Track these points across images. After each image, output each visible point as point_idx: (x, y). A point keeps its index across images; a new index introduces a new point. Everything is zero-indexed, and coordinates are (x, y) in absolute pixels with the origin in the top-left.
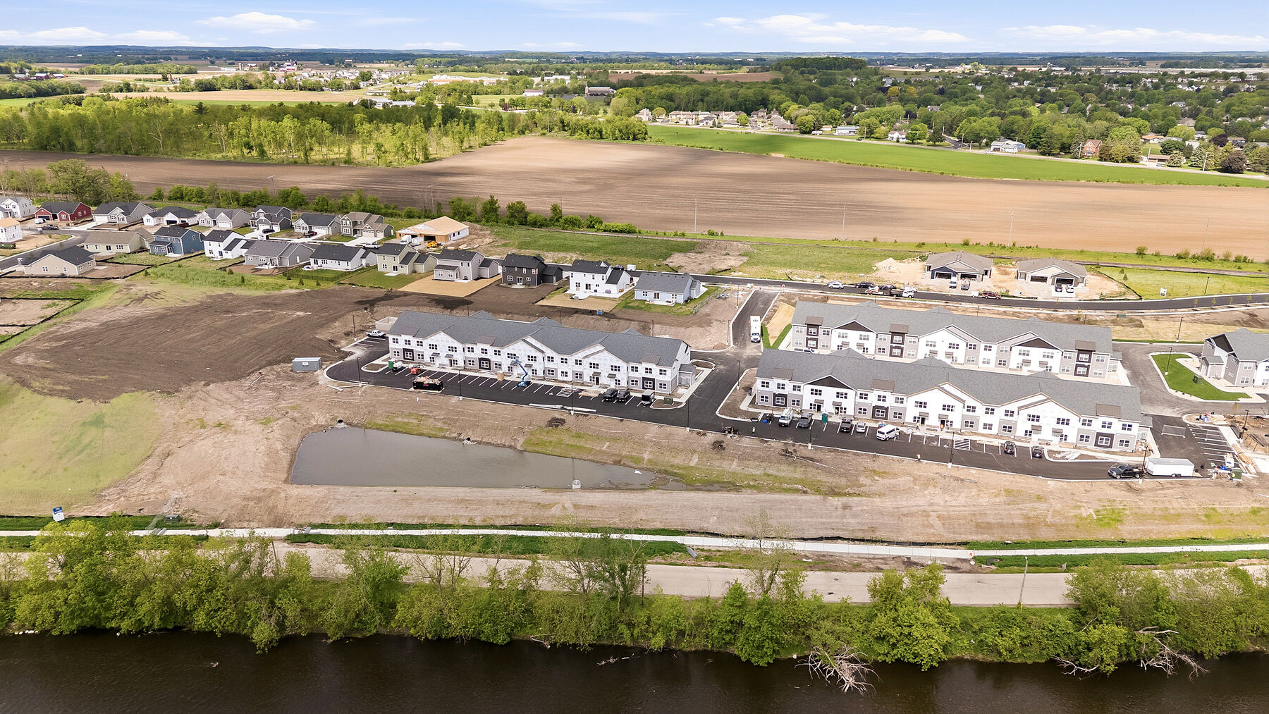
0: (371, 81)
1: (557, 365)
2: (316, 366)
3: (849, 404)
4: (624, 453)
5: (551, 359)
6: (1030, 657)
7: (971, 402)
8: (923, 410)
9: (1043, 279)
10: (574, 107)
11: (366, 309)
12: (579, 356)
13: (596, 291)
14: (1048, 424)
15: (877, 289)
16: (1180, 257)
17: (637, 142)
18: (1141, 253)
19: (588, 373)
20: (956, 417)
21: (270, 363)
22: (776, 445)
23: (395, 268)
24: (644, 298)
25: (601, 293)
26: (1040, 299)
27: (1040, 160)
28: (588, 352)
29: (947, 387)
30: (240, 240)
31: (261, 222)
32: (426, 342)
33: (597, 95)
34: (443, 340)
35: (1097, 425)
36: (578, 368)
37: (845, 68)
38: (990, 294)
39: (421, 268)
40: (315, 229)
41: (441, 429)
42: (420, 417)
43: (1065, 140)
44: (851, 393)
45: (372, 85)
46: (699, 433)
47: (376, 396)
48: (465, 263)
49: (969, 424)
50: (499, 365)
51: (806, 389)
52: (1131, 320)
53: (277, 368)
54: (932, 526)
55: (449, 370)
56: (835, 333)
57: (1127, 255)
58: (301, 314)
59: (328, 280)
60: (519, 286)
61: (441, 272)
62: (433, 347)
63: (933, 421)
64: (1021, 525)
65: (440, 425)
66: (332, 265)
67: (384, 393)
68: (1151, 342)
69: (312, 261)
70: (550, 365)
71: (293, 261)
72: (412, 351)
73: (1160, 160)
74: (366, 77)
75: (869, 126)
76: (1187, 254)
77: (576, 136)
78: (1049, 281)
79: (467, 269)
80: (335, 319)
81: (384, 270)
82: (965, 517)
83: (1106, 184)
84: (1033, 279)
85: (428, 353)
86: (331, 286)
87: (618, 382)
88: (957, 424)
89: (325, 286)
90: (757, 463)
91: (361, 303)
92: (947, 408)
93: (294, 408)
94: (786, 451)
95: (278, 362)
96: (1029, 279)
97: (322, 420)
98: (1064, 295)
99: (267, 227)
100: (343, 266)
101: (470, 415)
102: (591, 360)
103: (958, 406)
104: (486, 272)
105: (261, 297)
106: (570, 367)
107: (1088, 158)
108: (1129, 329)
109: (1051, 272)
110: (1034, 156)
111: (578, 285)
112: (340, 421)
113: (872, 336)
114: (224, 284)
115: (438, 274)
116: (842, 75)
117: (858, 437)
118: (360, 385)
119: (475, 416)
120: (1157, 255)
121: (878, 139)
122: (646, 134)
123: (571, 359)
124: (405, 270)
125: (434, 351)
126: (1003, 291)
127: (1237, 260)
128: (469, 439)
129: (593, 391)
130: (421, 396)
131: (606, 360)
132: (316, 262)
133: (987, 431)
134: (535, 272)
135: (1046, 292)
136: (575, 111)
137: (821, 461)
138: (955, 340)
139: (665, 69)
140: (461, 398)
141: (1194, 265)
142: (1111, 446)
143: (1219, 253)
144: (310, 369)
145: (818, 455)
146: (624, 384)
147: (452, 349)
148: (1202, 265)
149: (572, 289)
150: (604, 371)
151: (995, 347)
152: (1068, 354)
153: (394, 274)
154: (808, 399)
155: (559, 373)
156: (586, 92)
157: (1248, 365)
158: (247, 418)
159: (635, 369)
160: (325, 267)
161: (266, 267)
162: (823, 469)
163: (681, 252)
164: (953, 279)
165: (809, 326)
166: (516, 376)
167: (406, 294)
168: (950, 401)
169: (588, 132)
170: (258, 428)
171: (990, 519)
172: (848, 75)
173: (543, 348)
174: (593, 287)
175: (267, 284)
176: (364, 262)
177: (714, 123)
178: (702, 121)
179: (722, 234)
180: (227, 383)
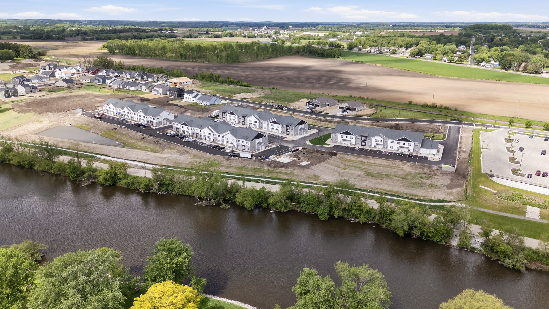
2: (81, 111)
3: (190, 131)
7: (215, 133)
8: (205, 134)
14: (230, 141)
18: (410, 103)
20: (212, 137)
23: (146, 90)
24: (199, 103)
25: (190, 101)
28: (139, 112)
29: (210, 127)
30: (116, 80)
35: (241, 143)
36: (137, 117)
40: (148, 79)
42: (88, 125)
44: (190, 128)
47: (85, 119)
49: (215, 140)
51: (181, 126)
52: (346, 122)
53: (73, 111)
55: (114, 116)
56: (228, 115)
60: (172, 97)
61: (154, 91)
62: (110, 108)
63: (207, 138)
70: (132, 115)
75: (436, 55)
76: (427, 105)
78: (343, 109)
81: (143, 90)
84: (340, 108)
88: (212, 140)
90: (146, 143)
98: (343, 114)
100: (134, 89)
103: (212, 134)
107: (520, 71)
113: (236, 117)
118: (85, 116)
120: (416, 105)
121: (438, 60)
122: (340, 55)
123: (136, 114)
126: (322, 111)
127: (444, 108)
128: (92, 131)
130: (93, 120)
131: (142, 114)
132: (128, 87)
133: (219, 143)
134: (176, 93)
135: (337, 112)
138: (256, 120)
140: (102, 121)
142: (245, 149)
147: (114, 109)
149: (185, 99)
150: (142, 118)
151: (266, 123)
154: (182, 129)
155: (134, 118)
159: (148, 118)
160: (130, 89)
166: (126, 118)
168: (210, 132)
170: (48, 123)
173: (130, 110)
176: (141, 88)
177: (380, 52)
178: (376, 51)
180: (56, 113)
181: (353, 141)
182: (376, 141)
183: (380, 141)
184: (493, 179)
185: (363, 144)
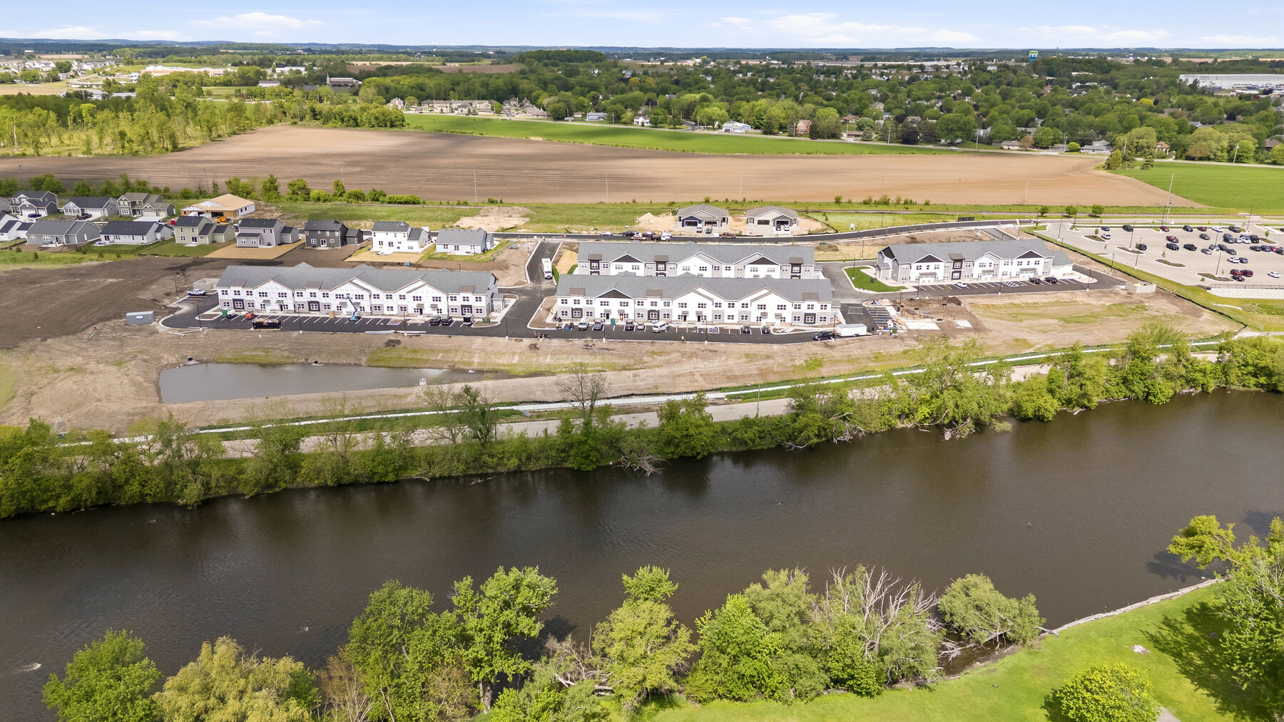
0: (72, 73)
1: (383, 301)
2: (150, 318)
3: (630, 310)
4: (456, 360)
5: (377, 297)
6: (766, 444)
7: (717, 300)
8: (684, 309)
9: (767, 222)
10: (320, 97)
11: (178, 273)
12: (403, 292)
13: (398, 248)
14: (772, 310)
15: (640, 235)
16: (865, 203)
17: (395, 129)
18: (838, 201)
19: (411, 305)
20: (708, 312)
21: (101, 320)
22: (579, 342)
23: (194, 239)
24: (445, 250)
25: (404, 248)
26: (765, 237)
27: (763, 138)
28: (411, 288)
29: (700, 290)
30: (15, 222)
31: (24, 207)
32: (256, 292)
33: (340, 85)
34: (272, 288)
35: (805, 309)
36: (402, 303)
37: (587, 60)
38: (728, 235)
39: (221, 238)
40: (88, 211)
41: (288, 357)
42: (267, 350)
43: (782, 121)
44: (631, 301)
45: (73, 77)
46: (516, 340)
47: (218, 337)
48: (267, 230)
49: (718, 317)
50: (328, 306)
51: (597, 301)
52: (830, 247)
53: (111, 323)
54: (697, 381)
55: (280, 314)
56: (613, 265)
57: (828, 204)
58: (114, 280)
59: (126, 252)
60: (323, 247)
61: (243, 239)
62: (263, 294)
63: (692, 317)
64: (756, 374)
65: (286, 354)
66: (125, 240)
67: (226, 334)
68: (844, 261)
69: (102, 237)
70: (376, 302)
71: (80, 238)
72: (242, 300)
73: (856, 136)
74: (64, 68)
75: (616, 112)
76: (870, 200)
77: (330, 124)
78: (771, 223)
79: (270, 235)
80: (151, 283)
81: (183, 242)
82: (718, 374)
83: (815, 155)
84: (760, 222)
85: (258, 301)
86: (131, 257)
87: (439, 311)
88: (710, 318)
89: (124, 258)
90: (565, 356)
91: (168, 269)
92: (701, 306)
93: (141, 352)
94: (587, 345)
95: (109, 319)
96: (756, 222)
97: (172, 360)
98: (782, 233)
99: (33, 212)
100: (138, 240)
101: (312, 345)
102: (415, 294)
103: (709, 303)
104: (289, 238)
105: (62, 270)
106: (395, 302)
107: (801, 135)
108: (828, 253)
109: (772, 215)
110: (758, 134)
111: (381, 243)
112: (190, 359)
113: (642, 265)
114: (14, 260)
115: (240, 241)
116: (584, 67)
117: (640, 332)
118: (201, 329)
119: (317, 345)
120: (850, 202)
121: (625, 123)
122: (403, 121)
123: (396, 296)
124: (206, 240)
125: (265, 298)
126: (738, 232)
127: (906, 203)
128: (316, 362)
129: (419, 319)
130: (262, 334)
131: (427, 293)
132: (107, 238)
133: (730, 321)
134: (337, 234)
135: (770, 231)
136: (321, 101)
137: (614, 350)
138: (704, 264)
139: (404, 60)
140: (301, 332)
141: (875, 208)
142: (814, 323)
143: (893, 199)
144: (145, 321)
145: (612, 346)
146: (445, 312)
147: (283, 295)
148: (881, 208)
149: (376, 247)
150: (427, 302)
151: (733, 267)
152: (785, 268)
153: (194, 244)
154: (598, 310)
155: (385, 309)
156: (328, 82)
157: (905, 266)
158: (98, 362)
159: (454, 299)
160: (117, 242)
161: (53, 246)
162: (616, 355)
163: (468, 216)
164: (699, 225)
165: (592, 261)
166: (347, 312)
167: (213, 260)
168: (703, 300)
169: (342, 121)
170: (114, 369)
171: (736, 373)
172: (590, 67)
173: (369, 287)
174: (396, 244)
175: (65, 258)
176: (159, 236)
177: (469, 111)
178: (456, 109)
179: (501, 202)
180: (64, 338)
181: (940, 273)
182: (982, 265)
183: (988, 265)
184: (1213, 291)
185: (956, 275)
